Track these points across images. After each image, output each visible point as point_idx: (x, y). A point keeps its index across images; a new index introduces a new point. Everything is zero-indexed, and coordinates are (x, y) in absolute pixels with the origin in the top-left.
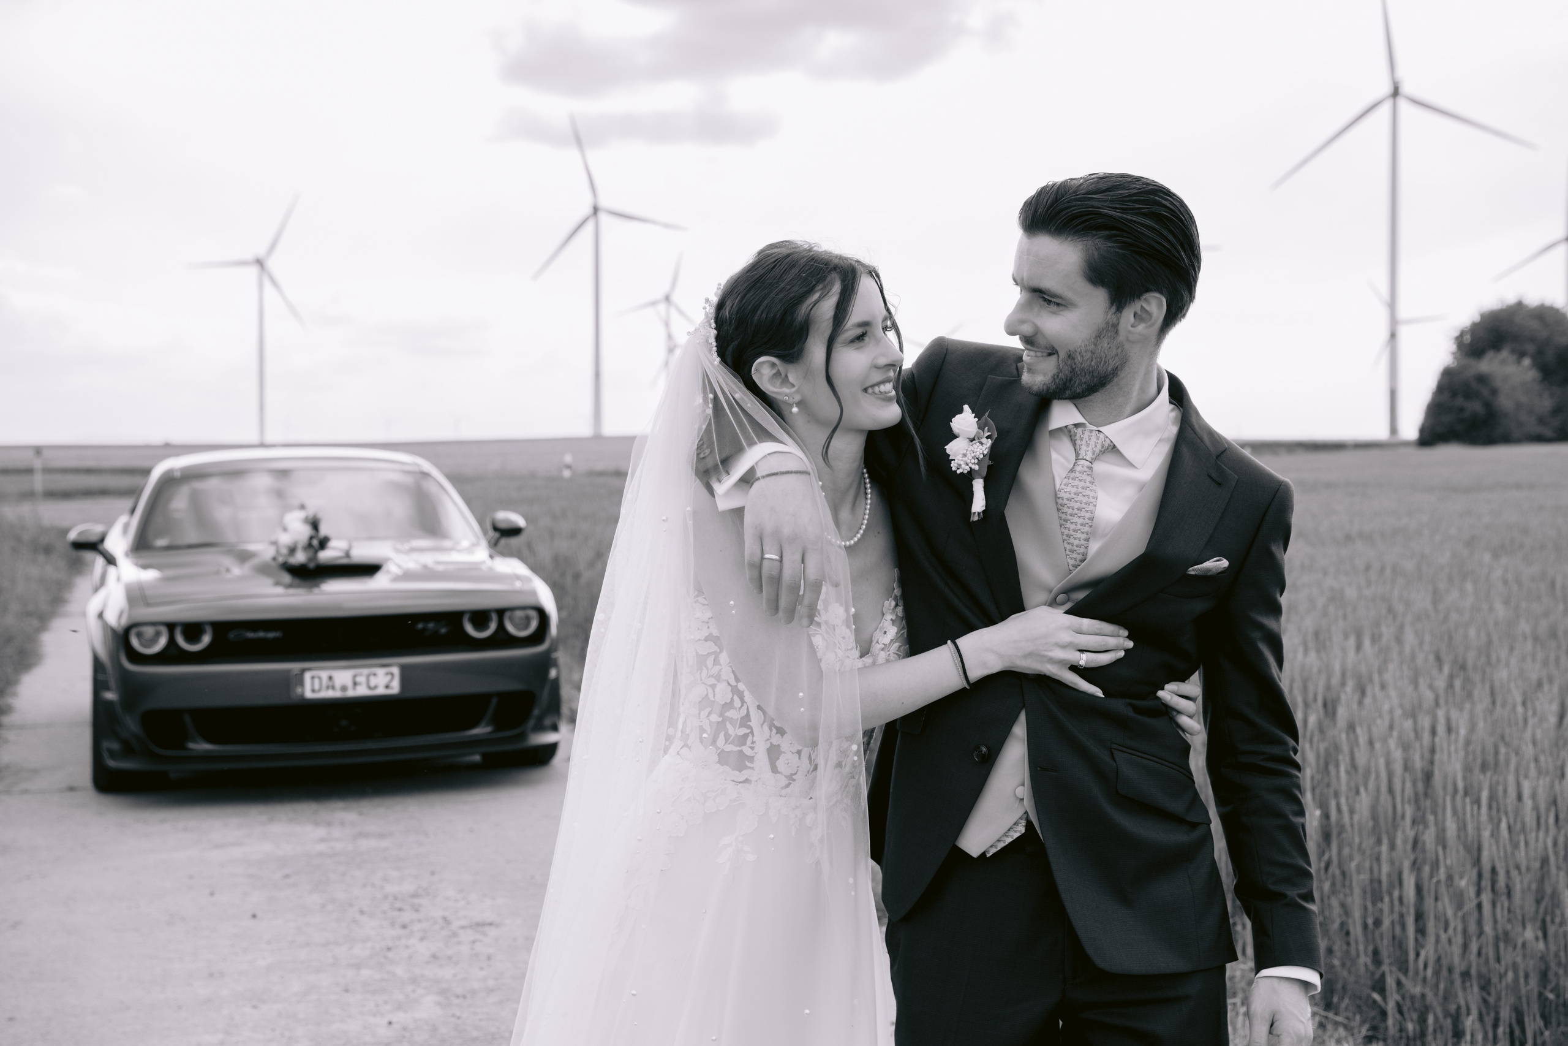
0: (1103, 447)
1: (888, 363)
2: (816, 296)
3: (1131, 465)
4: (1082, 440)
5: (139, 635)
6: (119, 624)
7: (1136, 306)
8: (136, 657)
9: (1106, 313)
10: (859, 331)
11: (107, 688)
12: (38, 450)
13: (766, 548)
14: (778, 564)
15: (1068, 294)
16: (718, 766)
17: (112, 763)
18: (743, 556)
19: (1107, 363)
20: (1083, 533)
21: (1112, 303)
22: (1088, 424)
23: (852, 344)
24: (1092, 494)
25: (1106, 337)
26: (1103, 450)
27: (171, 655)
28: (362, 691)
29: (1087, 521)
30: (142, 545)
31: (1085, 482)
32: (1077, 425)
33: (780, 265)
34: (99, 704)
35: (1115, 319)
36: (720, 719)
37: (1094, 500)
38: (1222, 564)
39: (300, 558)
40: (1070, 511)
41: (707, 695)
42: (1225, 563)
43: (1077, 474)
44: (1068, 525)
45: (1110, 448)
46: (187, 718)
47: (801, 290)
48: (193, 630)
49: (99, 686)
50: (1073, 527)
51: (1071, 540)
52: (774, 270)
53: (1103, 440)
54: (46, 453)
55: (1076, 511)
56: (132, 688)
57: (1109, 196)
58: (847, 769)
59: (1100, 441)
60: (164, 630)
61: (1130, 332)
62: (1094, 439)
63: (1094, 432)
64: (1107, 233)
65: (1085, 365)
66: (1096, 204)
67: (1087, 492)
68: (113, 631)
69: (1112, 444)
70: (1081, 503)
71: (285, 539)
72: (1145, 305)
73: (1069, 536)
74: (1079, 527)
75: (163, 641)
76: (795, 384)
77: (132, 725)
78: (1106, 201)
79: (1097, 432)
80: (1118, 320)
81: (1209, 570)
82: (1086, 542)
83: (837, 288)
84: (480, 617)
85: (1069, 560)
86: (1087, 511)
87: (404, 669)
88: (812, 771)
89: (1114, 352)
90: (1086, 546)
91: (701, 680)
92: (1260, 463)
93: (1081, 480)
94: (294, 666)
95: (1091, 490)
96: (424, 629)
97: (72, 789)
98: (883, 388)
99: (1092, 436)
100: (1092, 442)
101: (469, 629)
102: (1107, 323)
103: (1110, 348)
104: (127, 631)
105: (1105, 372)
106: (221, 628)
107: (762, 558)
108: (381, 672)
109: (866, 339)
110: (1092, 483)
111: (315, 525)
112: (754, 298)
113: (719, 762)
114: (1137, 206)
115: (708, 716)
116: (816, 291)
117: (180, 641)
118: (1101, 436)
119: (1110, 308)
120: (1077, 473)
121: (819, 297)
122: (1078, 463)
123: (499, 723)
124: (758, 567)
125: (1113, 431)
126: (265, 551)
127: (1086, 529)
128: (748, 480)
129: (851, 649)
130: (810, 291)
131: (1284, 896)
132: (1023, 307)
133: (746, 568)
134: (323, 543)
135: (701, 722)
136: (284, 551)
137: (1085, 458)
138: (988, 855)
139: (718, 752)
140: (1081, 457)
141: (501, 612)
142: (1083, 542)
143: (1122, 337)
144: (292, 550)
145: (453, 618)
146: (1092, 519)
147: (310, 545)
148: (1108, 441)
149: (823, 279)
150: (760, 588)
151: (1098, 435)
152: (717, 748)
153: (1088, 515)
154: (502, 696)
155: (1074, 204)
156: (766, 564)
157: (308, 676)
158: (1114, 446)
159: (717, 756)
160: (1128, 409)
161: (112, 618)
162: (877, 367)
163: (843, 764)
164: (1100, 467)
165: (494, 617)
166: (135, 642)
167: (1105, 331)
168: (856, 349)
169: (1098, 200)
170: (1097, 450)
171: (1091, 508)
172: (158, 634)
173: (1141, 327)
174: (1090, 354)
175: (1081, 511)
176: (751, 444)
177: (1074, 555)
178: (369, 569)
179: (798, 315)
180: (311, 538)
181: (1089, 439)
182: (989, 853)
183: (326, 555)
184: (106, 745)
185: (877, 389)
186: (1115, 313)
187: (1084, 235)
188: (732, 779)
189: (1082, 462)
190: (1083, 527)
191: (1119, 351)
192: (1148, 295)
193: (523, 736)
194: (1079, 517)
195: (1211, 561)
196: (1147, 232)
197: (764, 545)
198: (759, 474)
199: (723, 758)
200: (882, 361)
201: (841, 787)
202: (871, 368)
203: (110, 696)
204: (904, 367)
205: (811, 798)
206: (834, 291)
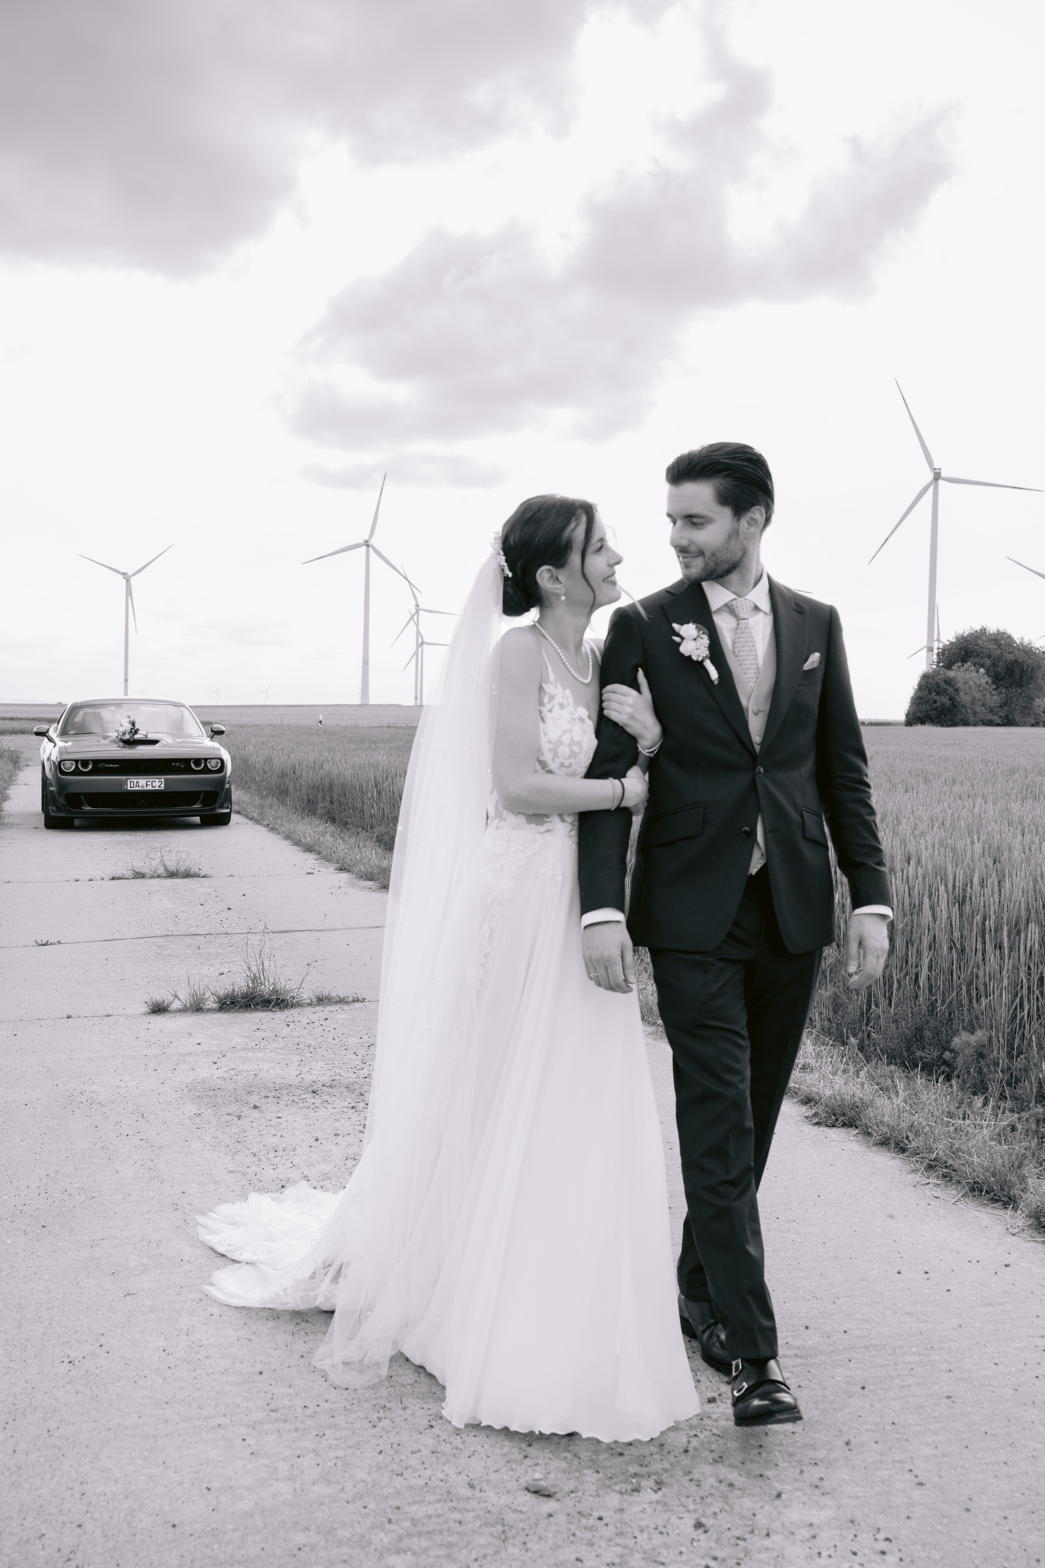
5: (64, 765)
6: (56, 761)
7: (749, 515)
8: (63, 773)
9: (732, 522)
10: (599, 545)
11: (51, 786)
15: (708, 515)
17: (50, 816)
19: (736, 555)
20: (754, 665)
21: (734, 516)
23: (595, 553)
25: (735, 538)
26: (751, 609)
27: (76, 772)
28: (150, 788)
29: (754, 657)
30: (64, 733)
35: (738, 526)
38: (816, 657)
39: (127, 737)
40: (744, 654)
42: (818, 655)
43: (743, 630)
45: (753, 607)
46: (82, 796)
47: (562, 522)
48: (85, 763)
51: (750, 672)
56: (61, 785)
59: (748, 606)
60: (74, 763)
61: (746, 532)
63: (743, 600)
64: (725, 473)
67: (751, 639)
68: (53, 764)
69: (754, 605)
70: (750, 647)
71: (122, 729)
72: (752, 515)
73: (747, 670)
74: (752, 662)
75: (73, 767)
77: (62, 800)
79: (745, 600)
83: (585, 519)
84: (197, 761)
87: (165, 780)
89: (740, 546)
93: (746, 634)
94: (124, 778)
96: (175, 765)
99: (743, 605)
101: (193, 766)
102: (733, 529)
103: (737, 543)
104: (60, 763)
105: (736, 560)
106: (96, 762)
108: (157, 781)
109: (603, 548)
111: (133, 724)
116: (571, 523)
117: (80, 766)
118: (747, 601)
119: (733, 519)
121: (574, 526)
122: (741, 623)
123: (204, 804)
126: (115, 735)
127: (756, 662)
130: (567, 523)
131: (864, 864)
132: (680, 529)
134: (136, 732)
136: (121, 734)
137: (744, 618)
140: (741, 618)
141: (206, 760)
143: (741, 537)
144: (124, 734)
145: (187, 761)
147: (131, 732)
148: (751, 604)
149: (574, 514)
154: (205, 792)
157: (129, 781)
158: (756, 606)
160: (752, 581)
161: (53, 758)
162: (609, 565)
164: (752, 620)
165: (203, 761)
166: (62, 767)
167: (734, 534)
168: (598, 555)
169: (716, 455)
170: (748, 612)
172: (72, 764)
173: (753, 528)
174: (726, 550)
175: (751, 652)
178: (154, 742)
180: (132, 729)
183: (137, 737)
184: (50, 807)
186: (737, 522)
187: (712, 477)
189: (743, 621)
192: (753, 509)
193: (214, 809)
195: (810, 658)
200: (612, 561)
202: (606, 567)
203: (52, 789)
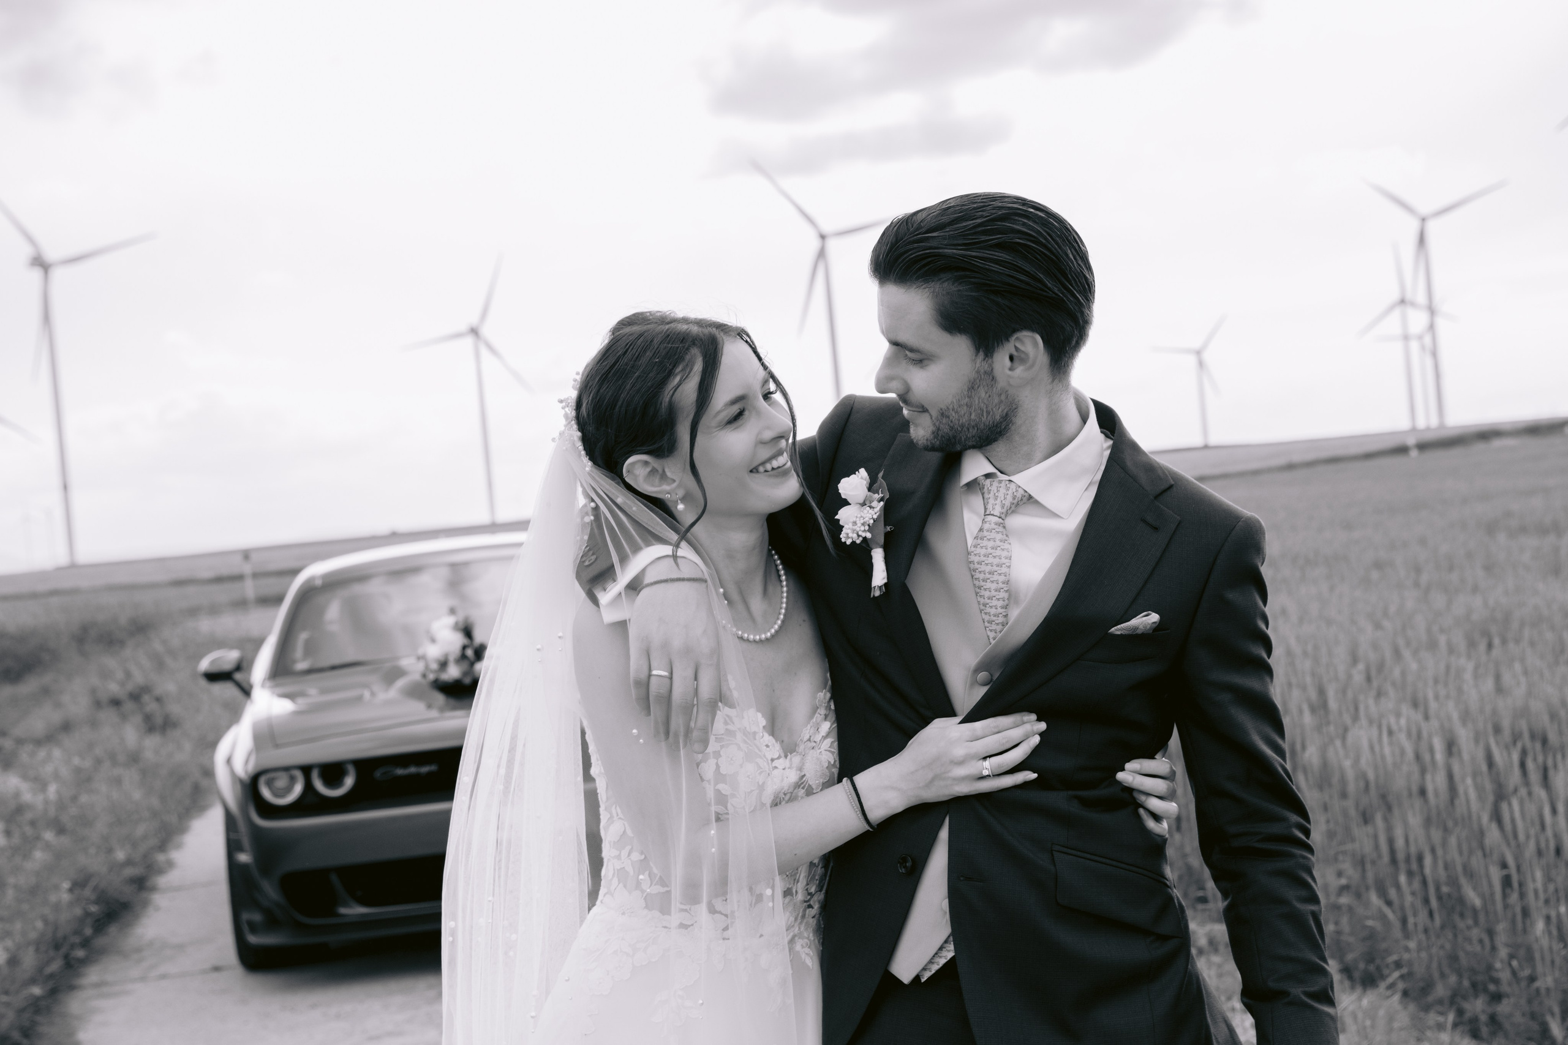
0: (1014, 499)
1: (775, 436)
2: (678, 379)
3: (1055, 515)
4: (989, 493)
5: (269, 784)
6: (246, 772)
7: (1009, 348)
8: (268, 810)
9: (974, 361)
10: (735, 409)
11: (241, 849)
12: (246, 554)
13: (654, 664)
14: (668, 681)
15: (926, 346)
16: (646, 911)
17: (253, 939)
18: (629, 673)
19: (991, 413)
20: (998, 599)
21: (977, 350)
22: (999, 474)
23: (728, 426)
24: (1004, 554)
25: (982, 387)
26: (1015, 501)
27: (310, 804)
29: (1000, 585)
31: (994, 541)
32: (988, 476)
33: (632, 349)
34: (234, 868)
35: (987, 365)
36: (643, 857)
37: (1008, 561)
38: (1149, 619)
39: (454, 673)
40: (981, 576)
41: (625, 832)
42: (1154, 617)
43: (985, 533)
44: (983, 592)
45: (1025, 499)
46: (334, 878)
47: (658, 376)
48: (332, 772)
49: (232, 846)
50: (987, 594)
51: (988, 610)
52: (626, 355)
53: (1014, 490)
54: (254, 557)
55: (988, 576)
56: (264, 844)
57: (948, 231)
58: (800, 897)
59: (1010, 492)
60: (299, 775)
61: (1009, 376)
62: (1003, 490)
63: (1003, 482)
64: (953, 274)
65: (964, 420)
66: (933, 243)
67: (998, 552)
68: (241, 781)
69: (1026, 494)
70: (992, 566)
71: (434, 652)
72: (1018, 345)
73: (985, 605)
74: (993, 593)
75: (298, 789)
76: (675, 478)
77: (270, 891)
78: (944, 238)
79: (1007, 482)
80: (991, 366)
81: (1136, 628)
82: (1004, 610)
83: (698, 366)
85: (989, 633)
86: (1000, 574)
88: (755, 904)
89: (996, 401)
90: (1004, 614)
91: (618, 815)
92: (1208, 489)
93: (989, 540)
95: (1003, 550)
97: (217, 969)
98: (775, 463)
99: (1000, 487)
100: (1001, 495)
102: (978, 372)
103: (990, 396)
104: (255, 779)
105: (994, 422)
106: (366, 766)
107: (650, 676)
109: (746, 413)
110: (1003, 541)
111: (467, 632)
112: (608, 392)
113: (647, 907)
114: (984, 238)
115: (629, 855)
116: (676, 375)
117: (319, 785)
118: (1012, 486)
119: (976, 355)
120: (985, 531)
121: (680, 381)
122: (986, 520)
124: (644, 685)
125: (1027, 479)
126: (414, 669)
127: (1003, 594)
128: (634, 587)
129: (779, 758)
130: (670, 374)
131: (1286, 994)
132: (890, 361)
133: (632, 688)
135: (623, 863)
136: (434, 666)
137: (992, 513)
138: (923, 980)
139: (644, 895)
140: (988, 513)
142: (1000, 610)
143: (1001, 383)
144: (443, 665)
146: (1007, 582)
147: (463, 657)
148: (1021, 492)
149: (680, 359)
150: (647, 709)
151: (1008, 486)
152: (643, 891)
153: (1002, 578)
155: (911, 247)
156: (653, 680)
158: (1030, 497)
159: (644, 901)
160: (1039, 455)
161: (239, 765)
162: (763, 443)
163: (794, 891)
164: (1017, 521)
166: (266, 793)
167: (978, 381)
168: (735, 429)
170: (1007, 503)
171: (1004, 570)
172: (293, 780)
173: (1019, 370)
174: (965, 408)
175: (993, 574)
176: (636, 549)
177: (994, 627)
179: (661, 403)
180: (464, 648)
181: (998, 491)
182: (923, 978)
184: (245, 916)
185: (768, 467)
186: (984, 359)
187: (926, 281)
188: (664, 925)
189: (990, 518)
190: (997, 593)
191: (1003, 397)
192: (1017, 336)
194: (992, 582)
195: (1138, 617)
196: (996, 267)
197: (651, 659)
198: (648, 579)
199: (649, 903)
200: (768, 435)
201: (796, 919)
202: (756, 446)
203: (244, 858)
204: (799, 437)
205: (761, 936)
206: (696, 369)
